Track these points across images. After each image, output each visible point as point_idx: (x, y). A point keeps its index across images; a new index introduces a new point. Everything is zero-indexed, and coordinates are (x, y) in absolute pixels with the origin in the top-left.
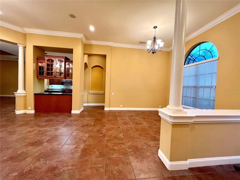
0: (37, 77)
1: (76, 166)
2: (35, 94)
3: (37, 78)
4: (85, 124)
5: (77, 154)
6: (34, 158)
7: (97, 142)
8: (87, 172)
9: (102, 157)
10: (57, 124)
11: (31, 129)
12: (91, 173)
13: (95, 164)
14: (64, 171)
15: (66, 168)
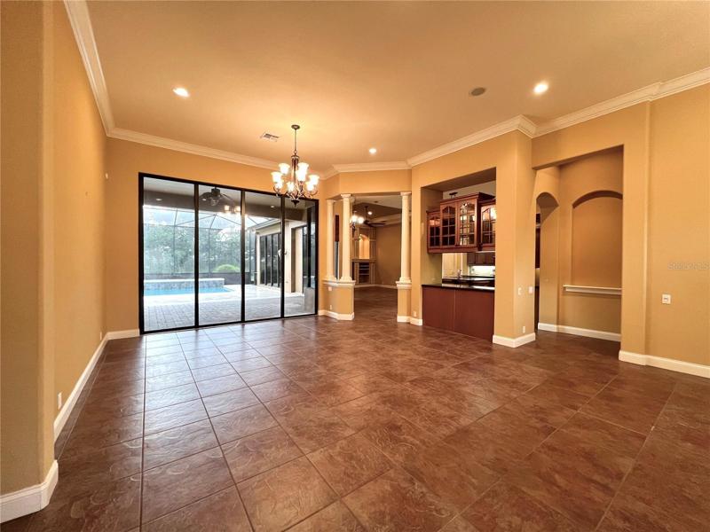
0: (428, 250)
1: (428, 447)
2: (423, 286)
3: (428, 253)
4: (511, 377)
5: (445, 428)
6: (383, 397)
7: (510, 434)
8: (439, 470)
9: (494, 470)
10: (447, 358)
11: (403, 353)
12: (445, 479)
13: (468, 472)
14: (405, 440)
15: (412, 439)
